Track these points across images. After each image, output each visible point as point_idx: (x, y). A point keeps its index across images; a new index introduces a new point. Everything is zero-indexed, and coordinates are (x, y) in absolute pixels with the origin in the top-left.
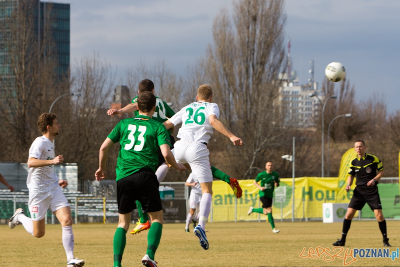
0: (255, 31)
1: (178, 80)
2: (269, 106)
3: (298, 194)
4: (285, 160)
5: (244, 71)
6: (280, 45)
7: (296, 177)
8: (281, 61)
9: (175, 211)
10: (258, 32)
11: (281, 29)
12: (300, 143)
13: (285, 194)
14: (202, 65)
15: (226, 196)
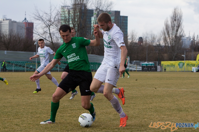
0: (175, 23)
1: (155, 35)
2: (178, 43)
3: (186, 65)
4: (182, 56)
5: (172, 33)
6: (181, 27)
7: (186, 60)
8: (182, 31)
9: (154, 69)
10: (176, 24)
11: (182, 23)
12: (186, 52)
13: (182, 65)
14: (161, 32)
15: (167, 65)
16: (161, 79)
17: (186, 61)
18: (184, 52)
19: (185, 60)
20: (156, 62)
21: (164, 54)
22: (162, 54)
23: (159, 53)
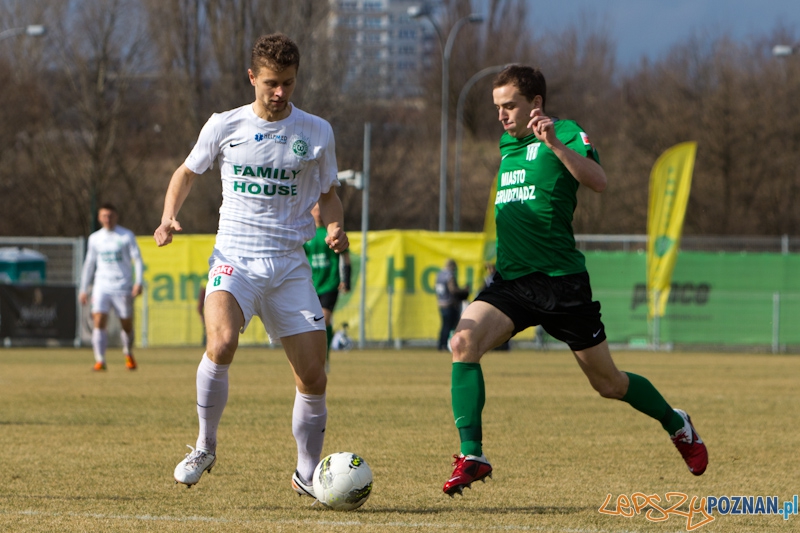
3: (376, 275)
4: (343, 183)
7: (373, 227)
9: (49, 314)
12: (383, 141)
15: (184, 278)
16: (109, 422)
17: (373, 236)
18: (361, 147)
19: (364, 224)
20: (70, 247)
21: (149, 165)
22: (132, 164)
23: (96, 154)
